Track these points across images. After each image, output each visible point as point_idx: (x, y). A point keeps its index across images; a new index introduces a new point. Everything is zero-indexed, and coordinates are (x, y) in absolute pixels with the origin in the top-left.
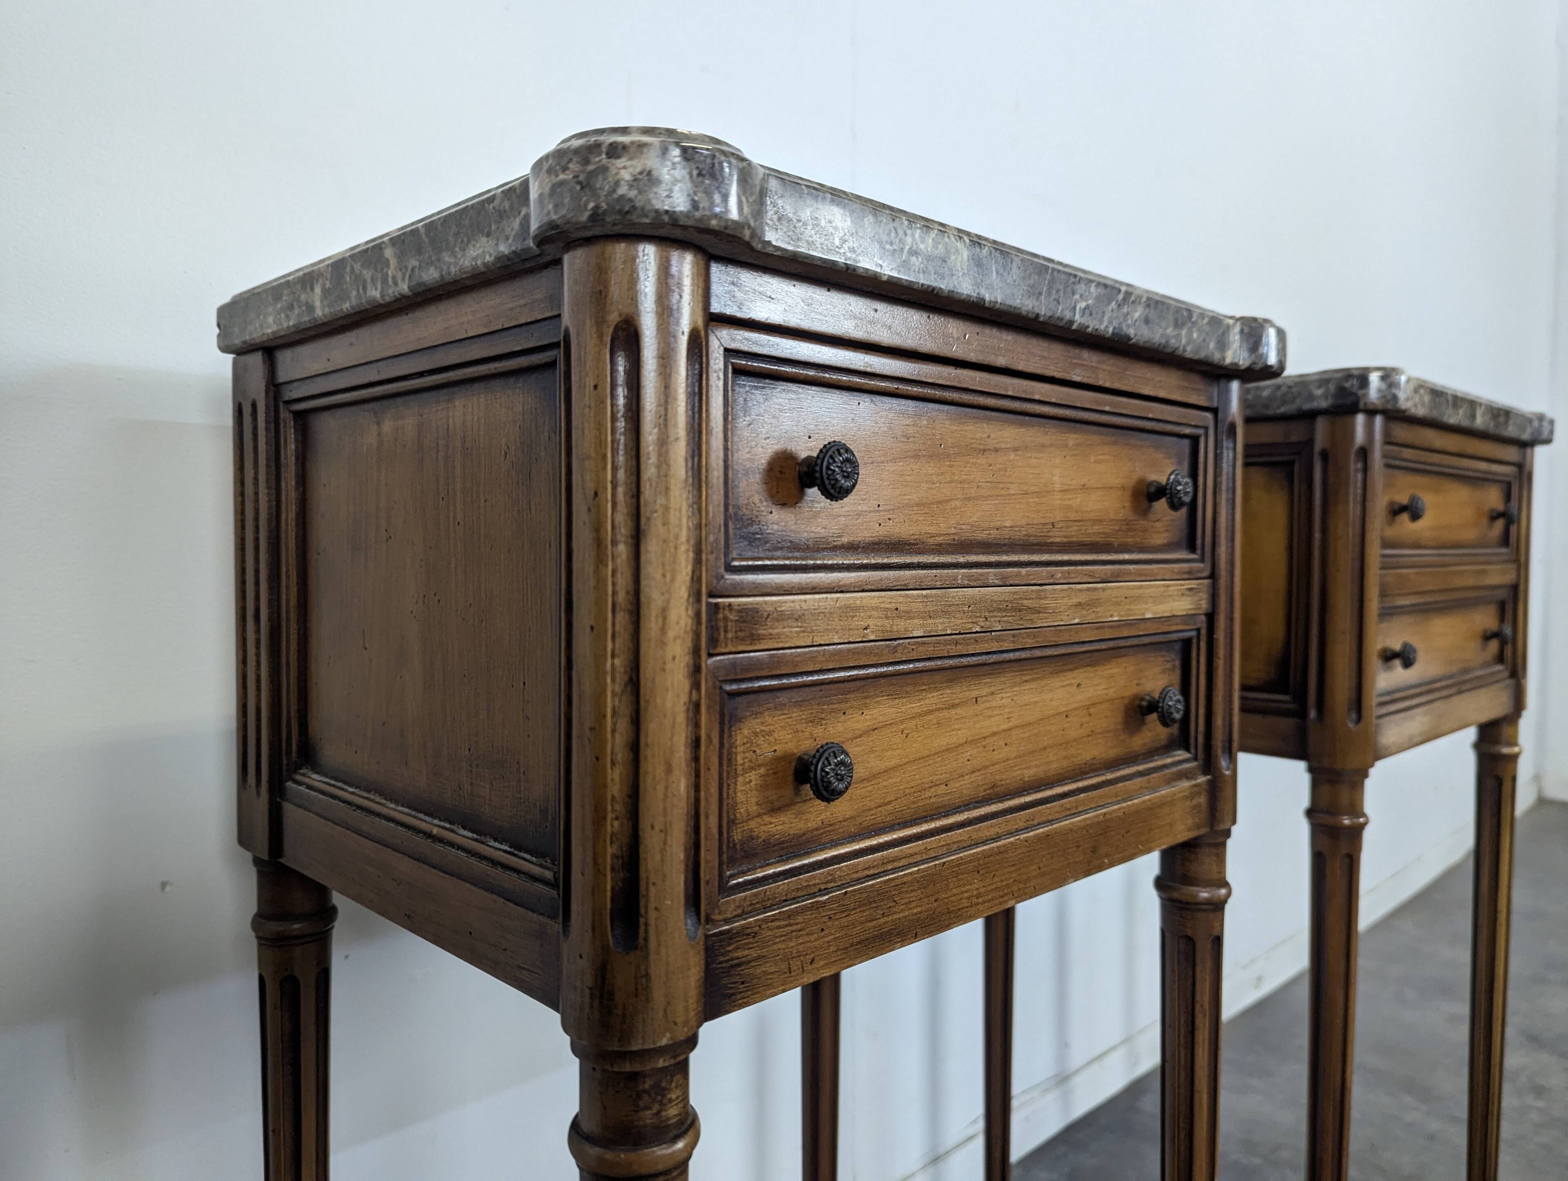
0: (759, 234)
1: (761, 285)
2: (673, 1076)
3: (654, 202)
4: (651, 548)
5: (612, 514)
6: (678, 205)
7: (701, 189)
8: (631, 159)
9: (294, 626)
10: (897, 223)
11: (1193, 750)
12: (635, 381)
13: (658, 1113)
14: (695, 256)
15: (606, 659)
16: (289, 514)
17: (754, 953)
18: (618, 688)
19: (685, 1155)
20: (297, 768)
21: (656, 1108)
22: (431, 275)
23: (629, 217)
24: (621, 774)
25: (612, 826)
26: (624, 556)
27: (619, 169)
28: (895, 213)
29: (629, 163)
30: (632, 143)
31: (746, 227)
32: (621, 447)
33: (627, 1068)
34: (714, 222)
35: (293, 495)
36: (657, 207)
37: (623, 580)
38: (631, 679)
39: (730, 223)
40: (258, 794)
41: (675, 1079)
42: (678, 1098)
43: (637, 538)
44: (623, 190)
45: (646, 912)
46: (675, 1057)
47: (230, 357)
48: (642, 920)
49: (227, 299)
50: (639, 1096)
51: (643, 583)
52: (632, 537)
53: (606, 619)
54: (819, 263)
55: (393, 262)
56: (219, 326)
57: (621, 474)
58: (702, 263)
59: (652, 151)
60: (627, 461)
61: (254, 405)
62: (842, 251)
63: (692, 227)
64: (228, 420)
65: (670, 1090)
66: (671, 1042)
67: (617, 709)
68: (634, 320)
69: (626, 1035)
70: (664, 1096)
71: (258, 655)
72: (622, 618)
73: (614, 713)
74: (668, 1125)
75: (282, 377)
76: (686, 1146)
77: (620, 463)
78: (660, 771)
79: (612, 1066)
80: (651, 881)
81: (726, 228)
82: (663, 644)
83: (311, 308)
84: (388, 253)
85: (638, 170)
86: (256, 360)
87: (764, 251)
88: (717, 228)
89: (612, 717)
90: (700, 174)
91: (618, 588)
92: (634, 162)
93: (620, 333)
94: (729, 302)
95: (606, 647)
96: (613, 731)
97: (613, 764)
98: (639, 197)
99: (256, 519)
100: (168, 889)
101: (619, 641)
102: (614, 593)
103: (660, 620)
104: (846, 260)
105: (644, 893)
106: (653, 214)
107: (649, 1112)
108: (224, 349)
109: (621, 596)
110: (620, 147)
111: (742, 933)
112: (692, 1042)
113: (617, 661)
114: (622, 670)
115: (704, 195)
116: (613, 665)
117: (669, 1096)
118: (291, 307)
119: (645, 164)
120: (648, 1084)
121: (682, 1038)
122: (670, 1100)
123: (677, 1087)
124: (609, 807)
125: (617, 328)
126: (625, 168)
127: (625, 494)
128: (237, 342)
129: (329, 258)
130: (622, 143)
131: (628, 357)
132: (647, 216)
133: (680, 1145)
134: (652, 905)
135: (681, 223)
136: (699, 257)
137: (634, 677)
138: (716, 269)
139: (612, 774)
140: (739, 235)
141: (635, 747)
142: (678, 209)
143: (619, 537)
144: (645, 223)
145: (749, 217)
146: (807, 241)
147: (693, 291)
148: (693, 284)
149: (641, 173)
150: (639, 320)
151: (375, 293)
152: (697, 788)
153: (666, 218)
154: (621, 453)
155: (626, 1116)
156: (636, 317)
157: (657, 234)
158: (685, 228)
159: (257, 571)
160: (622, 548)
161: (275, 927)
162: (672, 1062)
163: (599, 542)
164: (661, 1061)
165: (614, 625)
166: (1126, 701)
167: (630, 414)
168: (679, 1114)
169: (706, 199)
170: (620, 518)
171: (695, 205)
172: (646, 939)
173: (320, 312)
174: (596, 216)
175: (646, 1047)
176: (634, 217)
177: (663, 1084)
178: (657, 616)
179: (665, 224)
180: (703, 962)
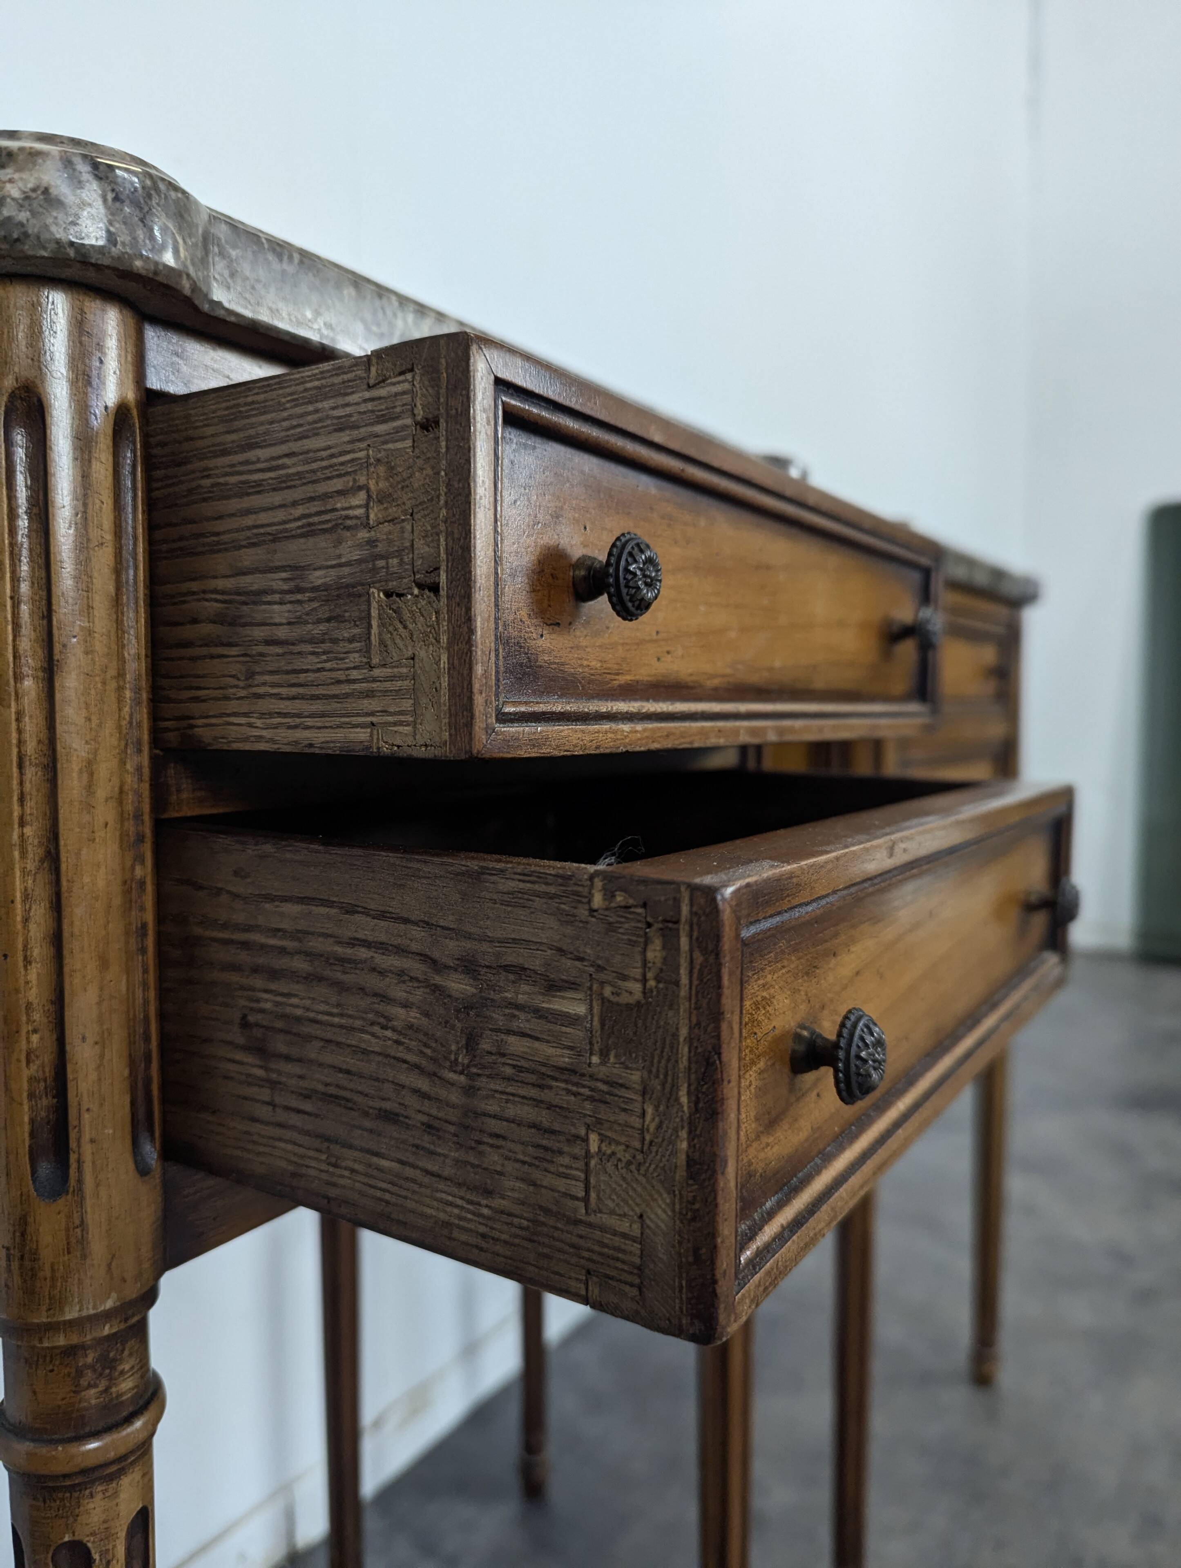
0: (204, 289)
1: (216, 361)
2: (124, 1343)
3: (53, 229)
4: (69, 683)
5: (14, 640)
6: (88, 236)
7: (120, 218)
8: (20, 170)
10: (385, 300)
12: (42, 466)
14: (121, 311)
15: (13, 829)
18: (31, 866)
19: (145, 1434)
21: (103, 1384)
23: (19, 246)
24: (38, 974)
25: (28, 1041)
26: (33, 694)
27: (4, 182)
28: (381, 291)
29: (16, 176)
30: (21, 149)
31: (185, 277)
32: (25, 553)
33: (62, 1341)
34: (138, 263)
36: (58, 236)
37: (33, 726)
38: (48, 853)
39: (161, 267)
41: (128, 1345)
42: (133, 1367)
43: (50, 670)
44: (9, 210)
45: (79, 1146)
46: (126, 1320)
48: (73, 1157)
50: (80, 1373)
51: (59, 728)
52: (44, 670)
53: (10, 777)
54: (287, 338)
57: (25, 588)
58: (131, 322)
59: (48, 162)
60: (32, 569)
62: (316, 326)
63: (108, 267)
65: (121, 1361)
66: (118, 1303)
67: (30, 891)
68: (36, 386)
69: (58, 1303)
70: (113, 1368)
72: (33, 775)
73: (26, 897)
74: (122, 1402)
76: (145, 1424)
77: (23, 574)
79: (41, 1341)
80: (85, 1106)
81: (156, 273)
82: (90, 807)
85: (30, 185)
87: (212, 314)
88: (143, 272)
89: (24, 902)
90: (116, 199)
91: (27, 736)
92: (25, 175)
93: (18, 403)
94: (172, 377)
95: (11, 813)
96: (26, 920)
97: (27, 961)
98: (33, 221)
101: (29, 804)
102: (20, 743)
103: (85, 776)
104: (321, 338)
105: (75, 1123)
106: (52, 246)
107: (93, 1391)
109: (31, 747)
110: (4, 153)
112: (150, 1297)
113: (28, 831)
114: (36, 842)
115: (123, 227)
116: (22, 836)
117: (120, 1368)
119: (39, 179)
120: (90, 1357)
121: (134, 1296)
122: (122, 1373)
123: (131, 1355)
124: (24, 1018)
125: (12, 396)
126: (11, 181)
127: (32, 614)
130: (6, 148)
131: (30, 437)
132: (45, 248)
133: (138, 1424)
134: (86, 1136)
135: (93, 261)
136: (128, 313)
137: (53, 851)
138: (152, 335)
139: (26, 975)
140: (174, 286)
142: (86, 242)
143: (25, 670)
144: (43, 257)
145: (189, 262)
146: (270, 309)
147: (120, 355)
148: (119, 348)
149: (34, 190)
150: (44, 388)
153: (72, 253)
154: (25, 560)
155: (63, 1399)
156: (38, 382)
157: (63, 276)
158: (98, 267)
160: (29, 684)
162: (123, 1326)
164: (107, 1327)
165: (21, 783)
167: (35, 510)
168: (136, 1387)
169: (127, 232)
171: (111, 238)
172: (80, 1181)
175: (85, 1313)
176: (27, 247)
177: (112, 1355)
178: (81, 771)
179: (70, 260)
180: (160, 1199)
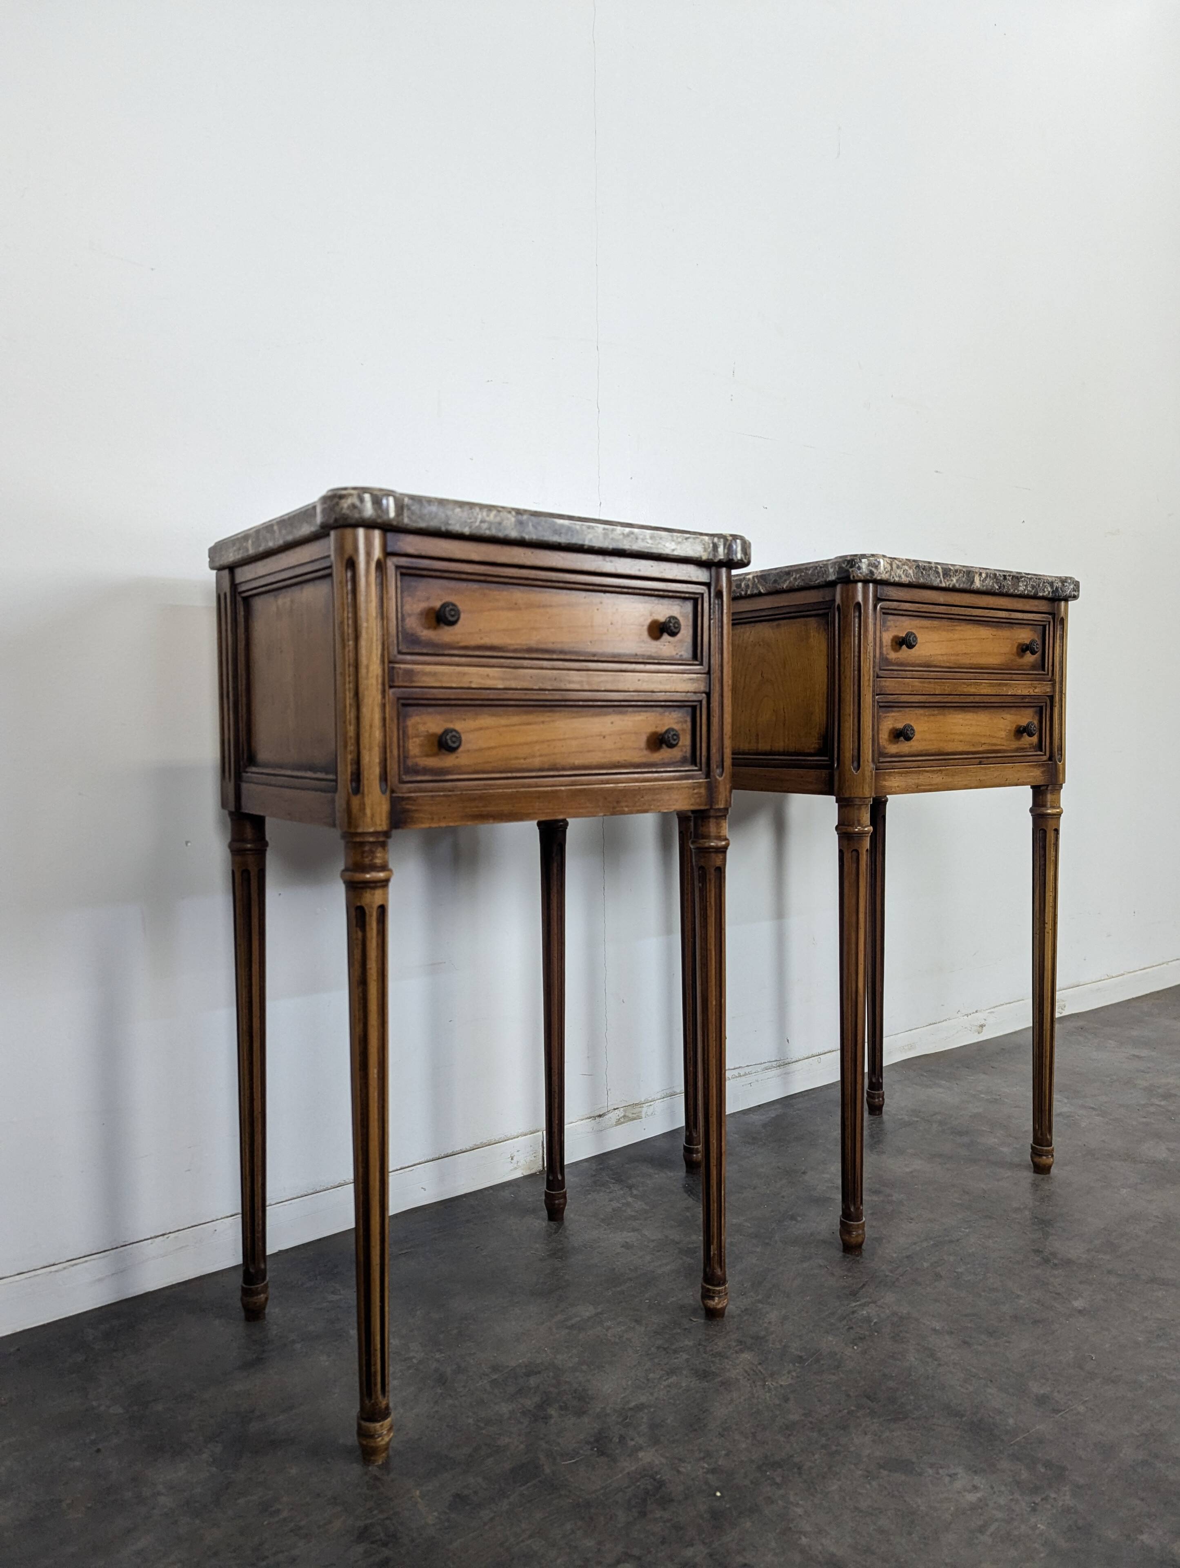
2: (377, 847)
3: (355, 515)
4: (363, 643)
5: (347, 630)
6: (369, 514)
8: (349, 499)
9: (244, 699)
10: (473, 510)
11: (698, 765)
12: (354, 580)
13: (371, 860)
14: (380, 532)
15: (346, 684)
16: (241, 645)
17: (414, 808)
18: (351, 696)
20: (246, 767)
21: (370, 858)
22: (290, 538)
23: (347, 520)
25: (350, 748)
27: (343, 503)
28: (472, 505)
31: (399, 520)
32: (350, 604)
33: (358, 839)
34: (386, 519)
35: (243, 636)
36: (361, 515)
37: (352, 655)
38: (356, 692)
39: (391, 519)
40: (230, 781)
41: (378, 849)
42: (380, 856)
43: (357, 638)
44: (344, 511)
45: (363, 780)
46: (377, 838)
47: (215, 572)
48: (362, 783)
49: (212, 544)
50: (364, 852)
51: (360, 656)
52: (355, 638)
55: (277, 532)
56: (209, 557)
57: (350, 615)
58: (383, 534)
59: (354, 497)
60: (352, 609)
61: (225, 594)
63: (376, 522)
64: (214, 604)
65: (376, 852)
66: (374, 831)
68: (353, 557)
69: (357, 827)
70: (374, 855)
71: (229, 715)
72: (351, 668)
73: (350, 705)
74: (376, 866)
75: (238, 581)
76: (387, 875)
77: (350, 611)
78: (368, 727)
80: (365, 769)
81: (390, 521)
82: (367, 678)
83: (247, 550)
84: (276, 528)
86: (226, 573)
88: (387, 522)
89: (349, 707)
90: (377, 502)
91: (350, 658)
93: (349, 562)
94: (397, 547)
96: (350, 712)
97: (350, 724)
98: (350, 513)
99: (227, 649)
100: (189, 844)
101: (351, 677)
102: (349, 660)
103: (367, 670)
105: (362, 773)
106: (360, 518)
107: (368, 859)
108: (212, 568)
109: (351, 661)
111: (409, 798)
114: (352, 689)
115: (379, 510)
116: (348, 687)
117: (376, 855)
118: (239, 549)
119: (352, 501)
120: (367, 848)
121: (379, 831)
122: (376, 857)
123: (379, 852)
124: (349, 741)
125: (347, 560)
126: (347, 502)
127: (352, 622)
128: (217, 564)
129: (254, 528)
131: (353, 571)
132: (358, 519)
133: (382, 874)
134: (366, 778)
135: (372, 521)
136: (382, 532)
138: (389, 536)
139: (349, 728)
140: (396, 522)
141: (358, 718)
142: (369, 516)
143: (350, 638)
144: (357, 521)
145: (399, 517)
146: (426, 523)
147: (380, 544)
148: (380, 542)
149: (351, 505)
150: (356, 557)
151: (271, 544)
152: (385, 736)
153: (365, 519)
154: (350, 607)
155: (360, 860)
157: (362, 525)
158: (374, 522)
159: (228, 674)
160: (351, 643)
161: (237, 845)
162: (376, 840)
163: (343, 640)
164: (371, 838)
165: (348, 671)
166: (648, 735)
167: (353, 592)
168: (381, 862)
169: (381, 511)
170: (350, 631)
171: (377, 514)
172: (363, 791)
173: (251, 551)
174: (336, 520)
175: (365, 832)
176: (352, 520)
177: (372, 848)
178: (366, 668)
179: (365, 521)
180: (389, 804)
